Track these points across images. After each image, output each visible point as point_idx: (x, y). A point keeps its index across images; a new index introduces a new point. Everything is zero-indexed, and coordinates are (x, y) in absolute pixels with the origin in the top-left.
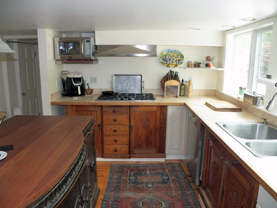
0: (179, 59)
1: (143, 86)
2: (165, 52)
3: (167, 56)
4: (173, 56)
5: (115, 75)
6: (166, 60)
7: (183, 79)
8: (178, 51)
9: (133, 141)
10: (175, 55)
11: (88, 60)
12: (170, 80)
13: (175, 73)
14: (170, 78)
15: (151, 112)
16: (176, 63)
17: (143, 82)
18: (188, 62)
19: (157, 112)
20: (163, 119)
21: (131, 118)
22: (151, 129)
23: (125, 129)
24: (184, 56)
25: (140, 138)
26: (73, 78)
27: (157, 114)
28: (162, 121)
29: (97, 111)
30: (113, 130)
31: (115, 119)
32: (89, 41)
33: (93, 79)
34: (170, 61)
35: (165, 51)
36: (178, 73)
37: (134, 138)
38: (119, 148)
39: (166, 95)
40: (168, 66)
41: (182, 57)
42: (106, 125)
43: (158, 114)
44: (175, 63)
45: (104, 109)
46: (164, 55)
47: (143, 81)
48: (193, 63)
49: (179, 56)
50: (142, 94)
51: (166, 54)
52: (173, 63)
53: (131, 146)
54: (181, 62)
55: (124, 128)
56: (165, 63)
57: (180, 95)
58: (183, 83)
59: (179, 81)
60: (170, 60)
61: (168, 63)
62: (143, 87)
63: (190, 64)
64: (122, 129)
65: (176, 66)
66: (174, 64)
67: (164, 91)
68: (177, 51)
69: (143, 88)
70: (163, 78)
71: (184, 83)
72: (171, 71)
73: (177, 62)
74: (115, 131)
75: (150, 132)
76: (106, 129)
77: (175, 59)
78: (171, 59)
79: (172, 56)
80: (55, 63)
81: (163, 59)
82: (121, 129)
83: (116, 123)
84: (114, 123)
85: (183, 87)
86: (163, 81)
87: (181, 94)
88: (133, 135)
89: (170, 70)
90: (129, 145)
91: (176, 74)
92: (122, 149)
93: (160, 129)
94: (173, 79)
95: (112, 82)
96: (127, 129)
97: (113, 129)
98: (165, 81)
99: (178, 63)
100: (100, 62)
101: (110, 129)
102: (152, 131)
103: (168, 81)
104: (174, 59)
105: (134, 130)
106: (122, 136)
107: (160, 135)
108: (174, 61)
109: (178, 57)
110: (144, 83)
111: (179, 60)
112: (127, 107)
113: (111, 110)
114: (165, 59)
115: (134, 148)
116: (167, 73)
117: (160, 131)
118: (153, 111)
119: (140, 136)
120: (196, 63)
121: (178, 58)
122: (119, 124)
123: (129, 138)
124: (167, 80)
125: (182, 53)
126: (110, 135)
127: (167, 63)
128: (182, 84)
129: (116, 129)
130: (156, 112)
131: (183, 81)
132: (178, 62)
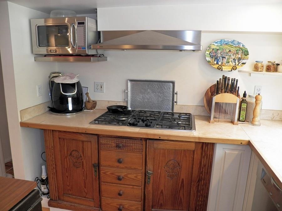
0: (240, 56)
1: (175, 100)
2: (216, 45)
3: (219, 51)
4: (230, 51)
5: (131, 81)
6: (216, 58)
7: (245, 92)
8: (239, 43)
9: (150, 197)
10: (233, 50)
11: (82, 56)
12: (222, 92)
13: (232, 80)
14: (222, 90)
15: (184, 151)
16: (234, 64)
17: (176, 94)
18: (256, 63)
19: (195, 153)
20: (205, 166)
21: (147, 158)
22: (183, 179)
23: (136, 177)
24: (248, 51)
25: (162, 192)
26: (62, 84)
27: (195, 156)
28: (203, 168)
29: (91, 142)
30: (117, 176)
31: (120, 159)
32: (83, 23)
33: (98, 85)
34: (224, 59)
35: (216, 43)
36: (237, 81)
37: (151, 191)
38: (126, 204)
39: (215, 117)
40: (220, 69)
41: (246, 53)
42: (105, 166)
43: (197, 156)
44: (232, 64)
45: (102, 141)
46: (213, 49)
47: (175, 92)
48: (265, 63)
49: (240, 52)
50: (173, 114)
51: (218, 48)
52: (229, 62)
53: (146, 204)
54: (244, 61)
55: (135, 175)
56: (215, 62)
57: (239, 120)
58: (244, 98)
59: (238, 95)
60: (223, 57)
61: (220, 63)
62: (176, 102)
63: (260, 65)
64: (132, 176)
65: (234, 68)
66: (230, 66)
67: (210, 110)
68: (236, 43)
69: (175, 104)
70: (211, 88)
71: (247, 99)
72: (225, 78)
73: (235, 62)
74: (119, 179)
75: (180, 184)
76: (104, 173)
77: (233, 57)
78: (226, 57)
79: (228, 51)
80: (35, 61)
81: (211, 56)
82: (129, 176)
83: (121, 165)
84: (117, 164)
85: (244, 105)
86: (210, 94)
87: (241, 118)
88: (150, 188)
89: (223, 76)
90: (142, 202)
91: (233, 84)
92: (130, 207)
93: (199, 181)
94: (228, 93)
95: (125, 92)
96: (140, 177)
97: (117, 174)
98: (213, 95)
99: (237, 63)
100: (108, 59)
101: (112, 174)
102: (184, 182)
103: (219, 95)
104: (230, 56)
105: (151, 179)
106: (132, 186)
107: (198, 191)
108: (230, 60)
109: (237, 53)
110: (178, 95)
111: (239, 59)
112: (141, 140)
113: (113, 143)
114: (215, 56)
115: (152, 208)
116: (218, 81)
117: (198, 185)
118: (188, 150)
119: (162, 190)
120: (270, 64)
121: (237, 55)
122: (126, 168)
123: (143, 190)
124: (217, 93)
125: (246, 47)
126: (112, 183)
127: (217, 63)
128: (243, 100)
129: (122, 175)
130: (194, 151)
131: (245, 95)
132: (238, 61)
